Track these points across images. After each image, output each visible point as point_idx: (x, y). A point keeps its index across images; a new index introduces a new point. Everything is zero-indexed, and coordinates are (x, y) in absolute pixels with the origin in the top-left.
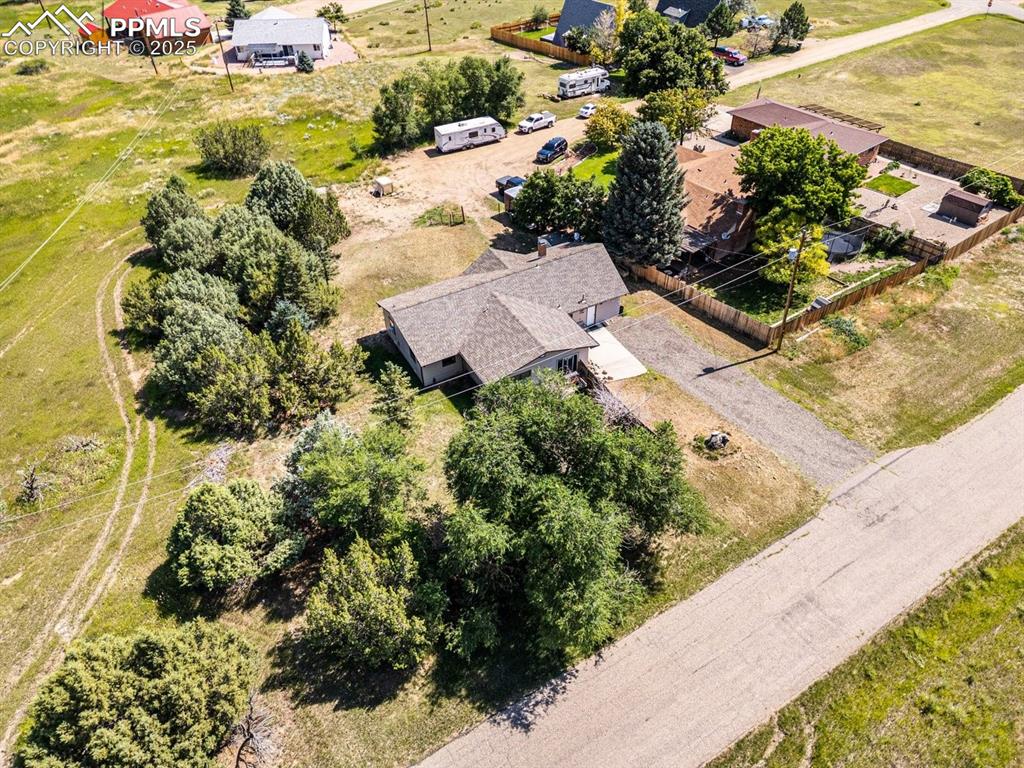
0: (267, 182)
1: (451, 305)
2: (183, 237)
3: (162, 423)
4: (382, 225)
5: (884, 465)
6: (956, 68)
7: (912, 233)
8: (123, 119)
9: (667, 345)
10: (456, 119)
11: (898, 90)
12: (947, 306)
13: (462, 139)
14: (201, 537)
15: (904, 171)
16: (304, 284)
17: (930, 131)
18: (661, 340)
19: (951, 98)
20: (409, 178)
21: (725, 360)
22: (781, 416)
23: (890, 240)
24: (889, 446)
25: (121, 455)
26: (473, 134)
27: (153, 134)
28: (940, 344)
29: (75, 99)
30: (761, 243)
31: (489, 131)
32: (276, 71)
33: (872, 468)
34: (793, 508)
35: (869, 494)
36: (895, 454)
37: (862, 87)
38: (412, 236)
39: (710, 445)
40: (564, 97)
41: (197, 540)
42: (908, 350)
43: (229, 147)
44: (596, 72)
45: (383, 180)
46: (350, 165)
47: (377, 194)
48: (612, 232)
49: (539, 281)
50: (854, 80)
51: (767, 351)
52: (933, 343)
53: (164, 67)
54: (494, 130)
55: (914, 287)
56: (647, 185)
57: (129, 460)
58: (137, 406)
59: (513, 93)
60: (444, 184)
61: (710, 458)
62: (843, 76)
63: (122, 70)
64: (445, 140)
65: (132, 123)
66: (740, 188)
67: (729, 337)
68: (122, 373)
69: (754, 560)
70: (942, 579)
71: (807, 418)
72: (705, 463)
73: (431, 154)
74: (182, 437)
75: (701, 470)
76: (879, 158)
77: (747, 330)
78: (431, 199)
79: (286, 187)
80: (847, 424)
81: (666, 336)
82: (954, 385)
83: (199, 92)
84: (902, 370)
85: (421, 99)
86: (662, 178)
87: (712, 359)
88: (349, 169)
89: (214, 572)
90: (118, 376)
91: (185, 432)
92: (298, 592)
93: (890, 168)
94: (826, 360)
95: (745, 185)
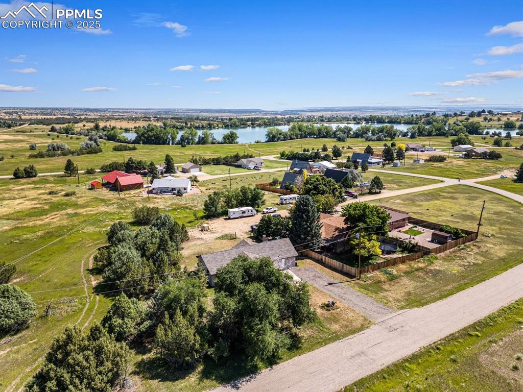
0: (159, 221)
1: (225, 254)
2: (123, 237)
3: (102, 296)
4: (203, 239)
5: (399, 313)
6: (444, 200)
7: (417, 243)
8: (103, 209)
9: (314, 276)
10: (237, 207)
11: (420, 206)
12: (432, 268)
13: (239, 214)
14: (116, 316)
15: (419, 228)
16: (168, 248)
17: (431, 217)
18: (312, 274)
19: (442, 208)
20: (216, 226)
21: (338, 281)
22: (359, 298)
23: (409, 246)
24: (402, 308)
25: (84, 305)
26: (244, 212)
27: (115, 213)
28: (428, 279)
29: (85, 203)
30: (352, 240)
31: (250, 212)
32: (168, 196)
33: (394, 314)
34: (359, 326)
35: (391, 322)
36: (403, 311)
37: (405, 204)
38: (214, 243)
39: (328, 306)
40: (282, 204)
41: (114, 317)
42: (413, 280)
43: (145, 214)
44: (296, 196)
45: (205, 225)
46: (192, 222)
47: (202, 230)
48: (293, 236)
49: (262, 248)
50: (402, 202)
51: (355, 279)
52: (425, 279)
53: (122, 195)
54: (252, 211)
55: (418, 262)
56: (305, 217)
57: (87, 306)
58: (93, 291)
59: (261, 199)
60: (230, 228)
61: (327, 310)
62: (398, 201)
63: (105, 195)
64: (232, 214)
65: (107, 210)
66: (344, 223)
67: (340, 275)
68: (89, 281)
69: (341, 341)
70: (419, 349)
71: (369, 299)
72: (325, 312)
73: (226, 219)
74: (110, 300)
75: (323, 314)
76: (408, 224)
77: (347, 272)
78: (224, 232)
79: (166, 222)
80: (385, 301)
81: (314, 274)
82: (432, 291)
83: (135, 201)
84: (411, 286)
85: (224, 200)
86: (310, 214)
87: (332, 280)
88: (192, 223)
89: (118, 329)
90: (87, 282)
91: (111, 298)
92: (150, 346)
93: (413, 227)
94: (380, 282)
95: (346, 221)
